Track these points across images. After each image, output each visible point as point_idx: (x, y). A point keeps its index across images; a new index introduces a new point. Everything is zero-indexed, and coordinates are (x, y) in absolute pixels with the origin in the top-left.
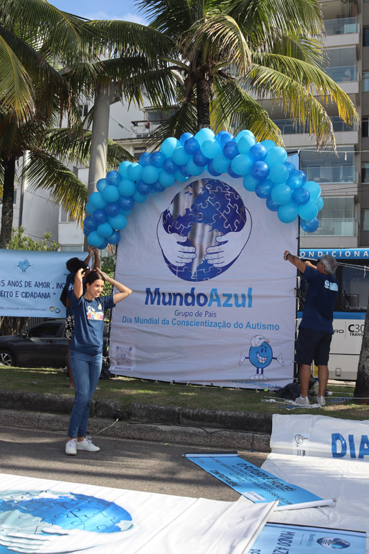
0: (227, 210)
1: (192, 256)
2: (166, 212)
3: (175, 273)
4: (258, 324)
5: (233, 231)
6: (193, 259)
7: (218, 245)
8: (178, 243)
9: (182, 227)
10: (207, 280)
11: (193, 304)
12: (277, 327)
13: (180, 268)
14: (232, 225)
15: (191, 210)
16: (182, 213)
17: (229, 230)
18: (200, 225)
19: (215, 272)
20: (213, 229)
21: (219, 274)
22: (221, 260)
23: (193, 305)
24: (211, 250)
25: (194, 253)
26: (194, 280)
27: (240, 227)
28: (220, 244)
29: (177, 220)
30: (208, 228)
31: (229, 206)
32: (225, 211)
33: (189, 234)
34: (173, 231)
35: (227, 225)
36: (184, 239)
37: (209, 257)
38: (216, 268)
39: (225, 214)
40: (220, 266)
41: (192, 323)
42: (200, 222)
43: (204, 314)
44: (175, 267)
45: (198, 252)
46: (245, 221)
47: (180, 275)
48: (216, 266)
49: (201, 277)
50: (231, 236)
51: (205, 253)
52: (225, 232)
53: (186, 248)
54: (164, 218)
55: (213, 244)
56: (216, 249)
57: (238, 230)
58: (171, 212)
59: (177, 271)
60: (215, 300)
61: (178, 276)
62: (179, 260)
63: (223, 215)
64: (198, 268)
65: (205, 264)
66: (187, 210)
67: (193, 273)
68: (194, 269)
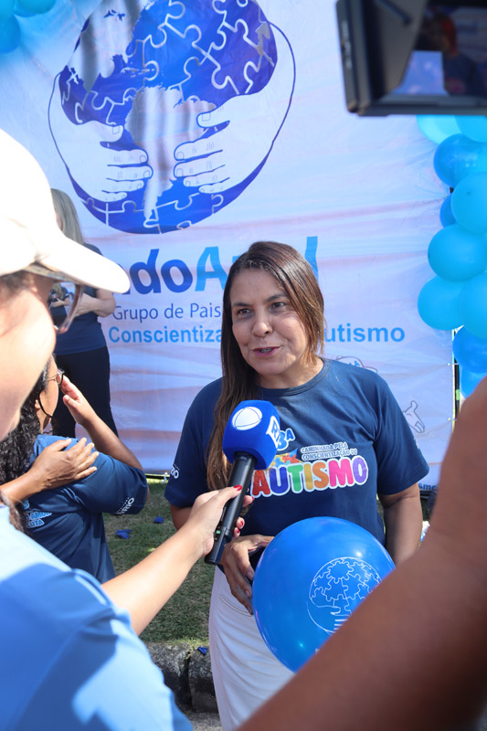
0: (219, 40)
1: (143, 172)
2: (66, 73)
3: (101, 217)
4: (341, 329)
5: (242, 93)
6: (145, 180)
7: (205, 136)
8: (104, 144)
9: (109, 104)
10: (186, 226)
11: (155, 287)
12: (397, 335)
13: (115, 205)
14: (238, 79)
15: (126, 58)
16: (105, 68)
17: (229, 94)
18: (151, 94)
19: (204, 205)
20: (186, 97)
21: (217, 210)
22: (220, 175)
23: (158, 290)
24: (187, 151)
25: (145, 164)
26: (154, 231)
27: (261, 80)
28: (210, 132)
29: (95, 88)
30: (172, 95)
31: (224, 29)
32: (213, 45)
33: (127, 119)
34: (87, 116)
35: (220, 80)
36: (115, 133)
37: (184, 170)
38: (209, 195)
39: (214, 53)
40: (218, 188)
41: (159, 336)
42: (151, 84)
43: (187, 310)
44: (101, 204)
45: (154, 161)
46: (275, 60)
47: (115, 222)
48: (206, 190)
49: (168, 222)
50: (235, 108)
51: (172, 161)
52: (219, 99)
53: (126, 156)
54: (63, 88)
55: (192, 135)
56: (202, 146)
57: (256, 89)
58: (79, 71)
59: (107, 213)
60: (211, 275)
61: (111, 224)
62: (111, 186)
63: (208, 55)
64: (160, 200)
65: (179, 190)
66: (117, 59)
67: (148, 214)
68: (151, 204)
